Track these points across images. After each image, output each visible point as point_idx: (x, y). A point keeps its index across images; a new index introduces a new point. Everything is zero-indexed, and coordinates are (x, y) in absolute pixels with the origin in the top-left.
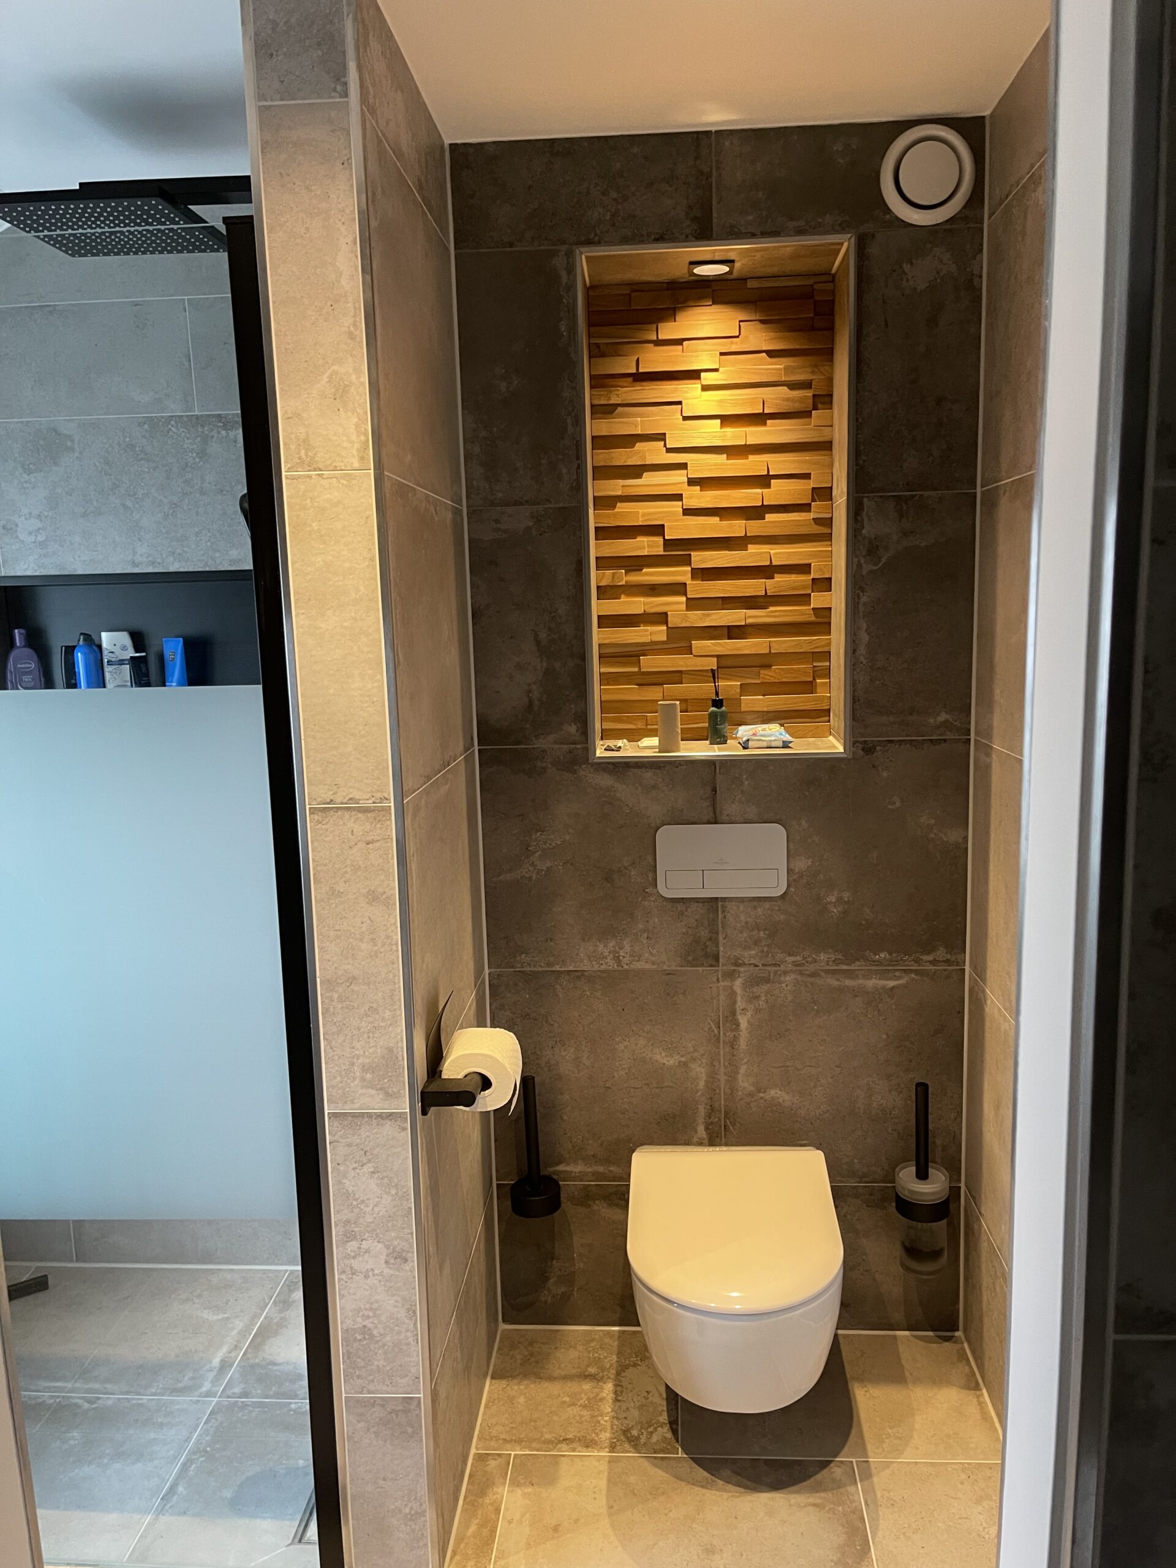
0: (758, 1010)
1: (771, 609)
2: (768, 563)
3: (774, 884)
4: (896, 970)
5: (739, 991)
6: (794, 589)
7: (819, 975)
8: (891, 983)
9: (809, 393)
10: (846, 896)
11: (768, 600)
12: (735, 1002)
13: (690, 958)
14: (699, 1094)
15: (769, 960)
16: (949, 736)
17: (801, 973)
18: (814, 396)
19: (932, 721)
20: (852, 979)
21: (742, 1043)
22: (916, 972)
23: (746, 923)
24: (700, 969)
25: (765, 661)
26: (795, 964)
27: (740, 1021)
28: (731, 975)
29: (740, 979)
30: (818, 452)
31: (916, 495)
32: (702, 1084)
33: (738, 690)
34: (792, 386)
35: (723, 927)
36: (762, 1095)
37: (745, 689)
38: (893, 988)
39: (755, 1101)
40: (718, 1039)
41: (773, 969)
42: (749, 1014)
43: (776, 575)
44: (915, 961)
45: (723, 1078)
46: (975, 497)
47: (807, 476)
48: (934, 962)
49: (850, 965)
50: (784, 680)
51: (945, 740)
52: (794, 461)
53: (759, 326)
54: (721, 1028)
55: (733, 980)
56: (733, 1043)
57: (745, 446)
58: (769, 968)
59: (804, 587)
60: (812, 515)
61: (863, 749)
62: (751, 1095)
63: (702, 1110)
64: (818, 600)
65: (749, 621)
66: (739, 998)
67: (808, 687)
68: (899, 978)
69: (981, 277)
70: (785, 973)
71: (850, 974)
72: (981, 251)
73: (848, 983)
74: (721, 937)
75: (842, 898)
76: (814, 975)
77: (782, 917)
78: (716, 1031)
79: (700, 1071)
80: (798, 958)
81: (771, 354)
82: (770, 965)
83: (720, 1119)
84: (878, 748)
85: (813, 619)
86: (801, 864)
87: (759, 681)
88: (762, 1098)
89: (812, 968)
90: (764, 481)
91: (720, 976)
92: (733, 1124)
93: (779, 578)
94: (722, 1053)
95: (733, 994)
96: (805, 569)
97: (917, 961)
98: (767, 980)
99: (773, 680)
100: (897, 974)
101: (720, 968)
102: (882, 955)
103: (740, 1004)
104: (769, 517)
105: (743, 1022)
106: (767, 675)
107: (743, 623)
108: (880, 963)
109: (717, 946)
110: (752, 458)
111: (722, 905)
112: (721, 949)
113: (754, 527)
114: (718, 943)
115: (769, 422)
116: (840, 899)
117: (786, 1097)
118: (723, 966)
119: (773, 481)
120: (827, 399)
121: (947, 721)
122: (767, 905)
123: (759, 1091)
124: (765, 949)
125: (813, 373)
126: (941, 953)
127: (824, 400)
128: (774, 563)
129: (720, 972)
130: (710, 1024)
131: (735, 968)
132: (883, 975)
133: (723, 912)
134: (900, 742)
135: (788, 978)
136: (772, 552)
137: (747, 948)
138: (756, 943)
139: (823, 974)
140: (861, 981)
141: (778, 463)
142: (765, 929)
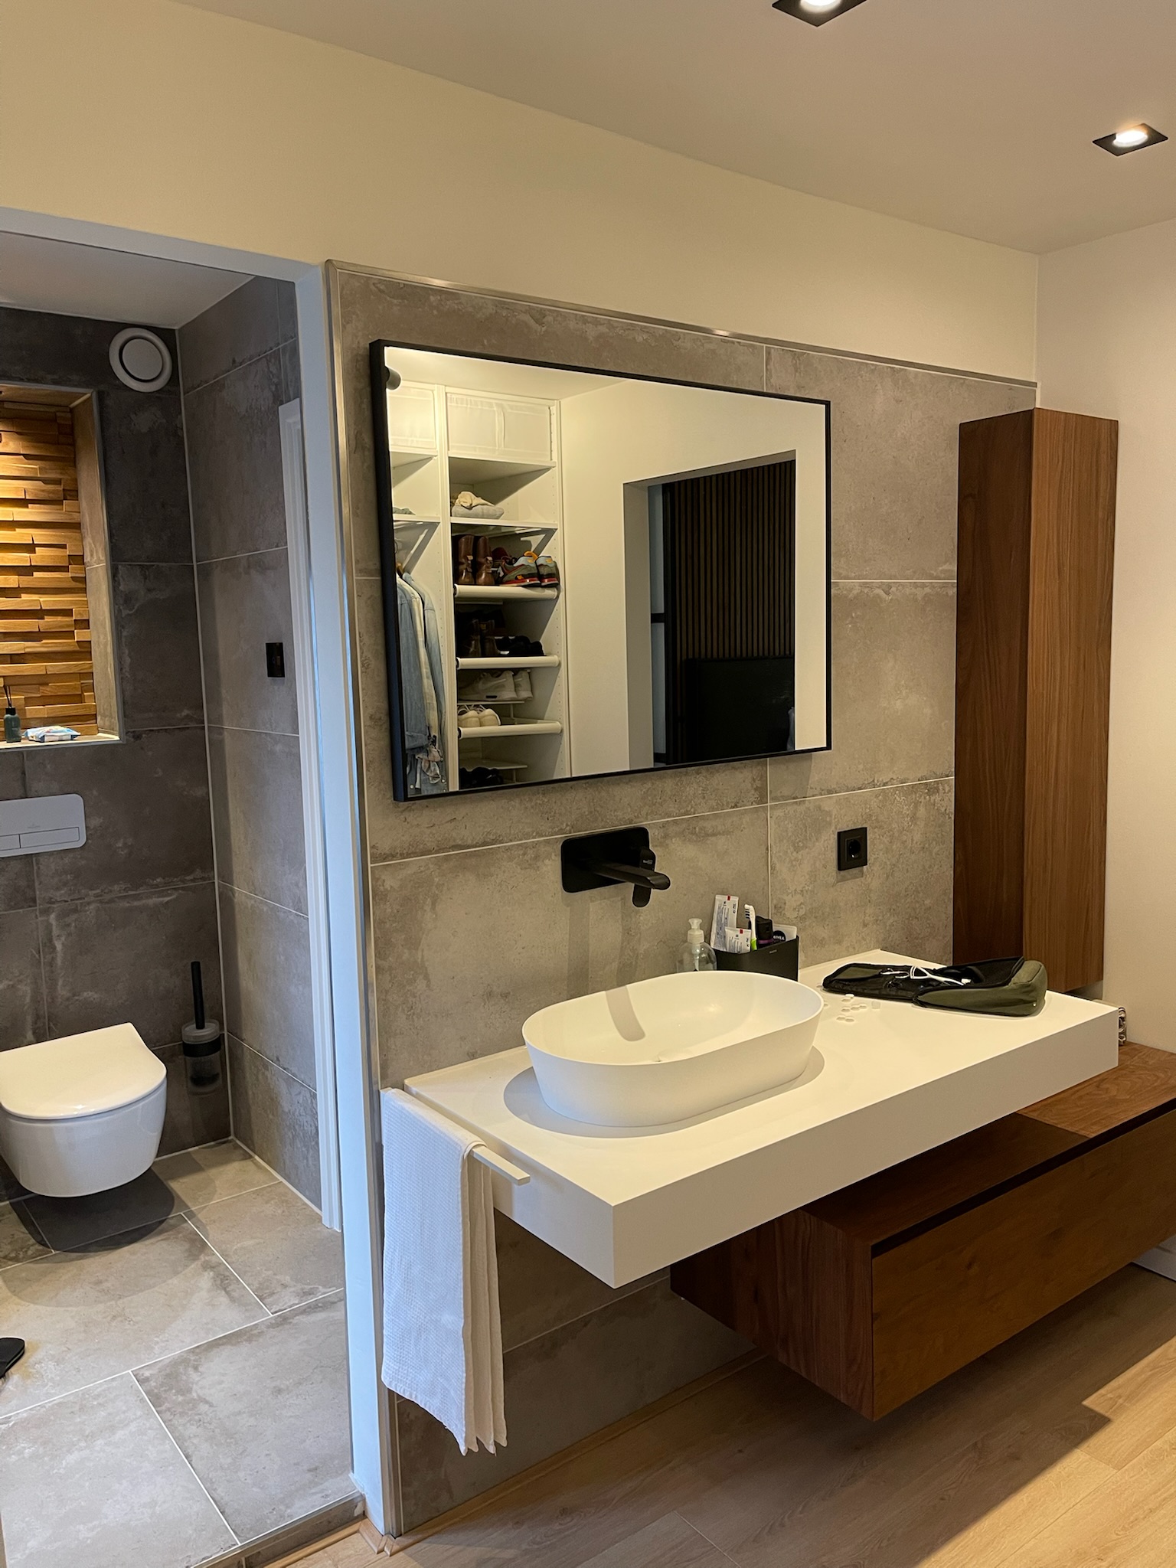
0: (70, 934)
1: (44, 641)
2: (39, 608)
3: (76, 838)
4: (168, 890)
5: (54, 923)
6: (60, 627)
7: (114, 901)
8: (166, 899)
9: (61, 488)
10: (130, 841)
11: (41, 635)
12: (51, 932)
13: (12, 904)
14: (26, 1007)
15: (76, 896)
16: (191, 725)
17: (101, 902)
18: (64, 489)
19: (178, 715)
20: (139, 900)
21: (59, 961)
22: (183, 889)
23: (56, 870)
24: (21, 910)
25: (42, 680)
26: (96, 896)
27: (56, 945)
28: (46, 912)
29: (54, 914)
30: (71, 530)
31: (153, 565)
32: (28, 1000)
33: (23, 702)
34: (45, 481)
35: (38, 877)
36: (77, 998)
37: (28, 701)
38: (168, 902)
39: (72, 1004)
40: (40, 962)
41: (78, 902)
42: (63, 939)
43: (46, 617)
44: (181, 881)
45: (44, 990)
46: (193, 568)
47: (64, 547)
48: (193, 881)
49: (136, 890)
50: (59, 694)
51: (188, 728)
52: (51, 535)
53: (16, 436)
54: (41, 953)
55: (48, 915)
56: (51, 964)
57: (13, 521)
58: (76, 902)
59: (68, 626)
60: (70, 575)
61: (133, 737)
62: (68, 999)
63: (29, 1019)
64: (80, 635)
65: (28, 650)
66: (54, 928)
67: (80, 698)
68: (170, 895)
69: (182, 429)
70: (89, 903)
71: (136, 897)
72: (181, 413)
73: (136, 903)
74: (37, 884)
75: (126, 844)
76: (111, 901)
77: (83, 862)
78: (37, 956)
79: (25, 990)
80: (98, 891)
81: (26, 456)
82: (77, 900)
83: (44, 1023)
84: (144, 735)
85: (78, 649)
86: (96, 822)
87: (39, 695)
88: (77, 1000)
89: (107, 897)
90: (30, 548)
91: (38, 913)
92: (55, 1025)
93: (48, 619)
94: (43, 971)
95: (49, 927)
96: (68, 613)
97: (183, 881)
98: (75, 911)
99: (50, 694)
100: (169, 892)
101: (38, 908)
102: (158, 880)
103: (55, 931)
104: (36, 574)
105: (59, 946)
106: (47, 690)
107: (23, 652)
108: (157, 886)
109: (34, 891)
110: (18, 530)
111: (36, 860)
112: (38, 893)
113: (25, 581)
114: (34, 889)
115: (30, 505)
116: (125, 844)
117: (96, 996)
118: (40, 905)
119: (37, 549)
120: (74, 493)
121: (188, 715)
122: (71, 855)
123: (74, 995)
124: (72, 888)
125: (61, 473)
126: (198, 873)
127: (72, 493)
128: (43, 608)
129: (38, 911)
130: (31, 952)
131: (50, 905)
132: (161, 894)
133: (37, 864)
134: (158, 731)
135: (91, 907)
136: (41, 600)
137: (58, 889)
138: (65, 884)
139: (116, 899)
140: (144, 901)
141: (38, 536)
142: (71, 873)
